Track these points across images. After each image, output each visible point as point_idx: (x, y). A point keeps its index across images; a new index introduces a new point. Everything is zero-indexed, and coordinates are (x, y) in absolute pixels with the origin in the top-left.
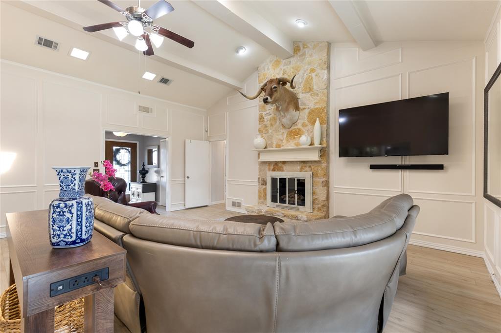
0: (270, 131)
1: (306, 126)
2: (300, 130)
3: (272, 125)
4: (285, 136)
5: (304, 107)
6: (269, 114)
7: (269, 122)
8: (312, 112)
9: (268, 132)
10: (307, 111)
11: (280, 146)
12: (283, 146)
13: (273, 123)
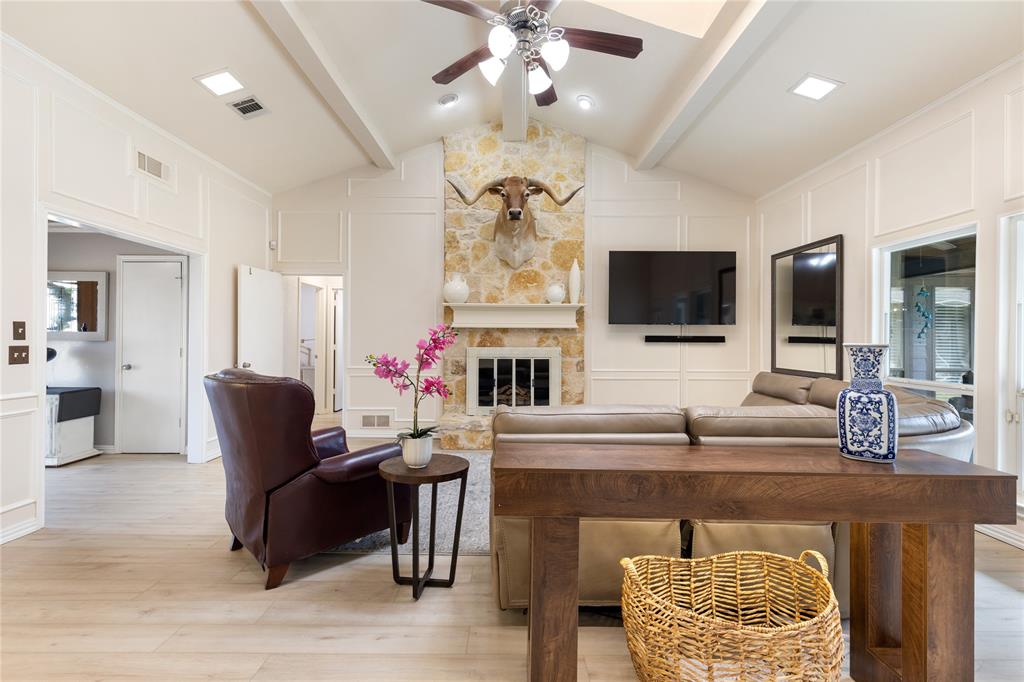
0: (473, 270)
1: (550, 268)
2: (536, 274)
3: (477, 258)
4: (506, 282)
5: (544, 236)
6: (471, 236)
7: (470, 250)
8: (559, 247)
9: (468, 271)
10: (551, 243)
11: (495, 300)
12: (503, 299)
13: (481, 255)
